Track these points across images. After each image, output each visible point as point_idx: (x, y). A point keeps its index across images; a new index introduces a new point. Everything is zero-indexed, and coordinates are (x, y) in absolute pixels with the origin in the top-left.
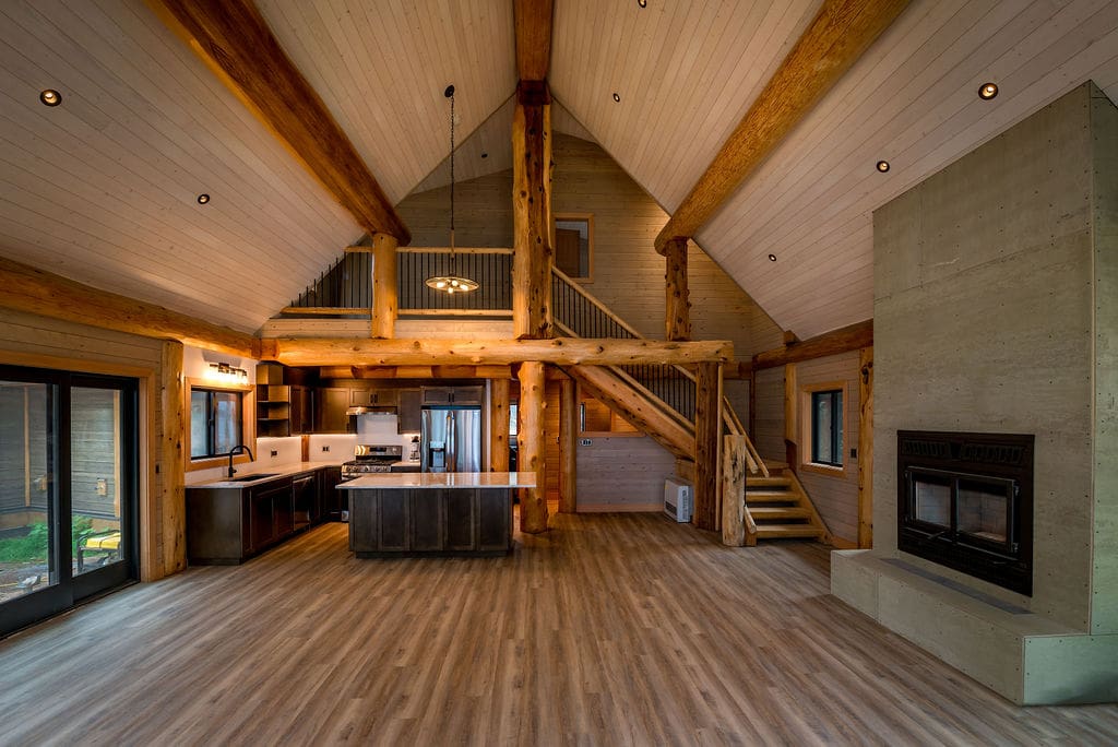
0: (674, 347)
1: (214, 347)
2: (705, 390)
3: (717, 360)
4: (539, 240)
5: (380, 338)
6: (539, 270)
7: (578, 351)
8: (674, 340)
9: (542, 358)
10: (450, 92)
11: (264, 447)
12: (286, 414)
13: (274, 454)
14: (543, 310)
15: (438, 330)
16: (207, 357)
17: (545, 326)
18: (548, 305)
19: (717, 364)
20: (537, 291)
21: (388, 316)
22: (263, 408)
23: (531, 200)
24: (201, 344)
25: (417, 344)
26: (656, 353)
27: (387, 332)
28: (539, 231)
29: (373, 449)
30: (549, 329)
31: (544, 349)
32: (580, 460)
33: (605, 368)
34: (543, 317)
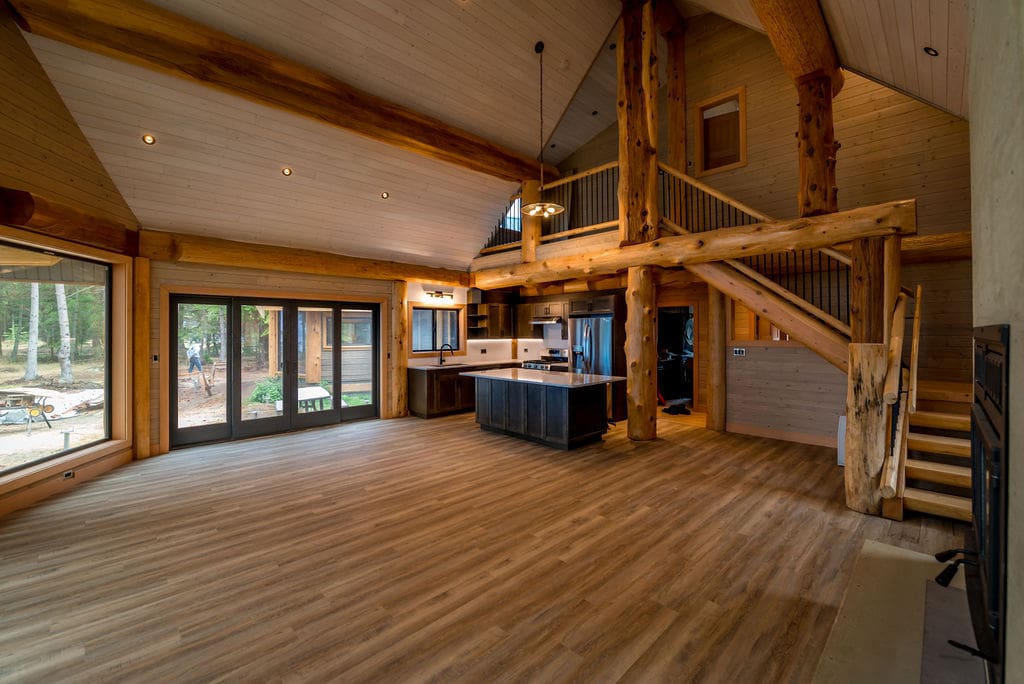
0: (804, 225)
1: (429, 282)
2: (860, 279)
3: (883, 232)
4: (639, 144)
5: (525, 263)
6: (639, 173)
7: (679, 249)
8: (806, 215)
9: (643, 262)
10: (539, 47)
11: (474, 347)
12: (484, 324)
13: (484, 351)
14: (644, 213)
15: (563, 249)
16: (425, 288)
17: (646, 229)
18: (648, 207)
19: (883, 238)
20: (637, 195)
21: (532, 244)
22: (473, 320)
23: (629, 107)
24: (420, 281)
25: (545, 265)
26: (779, 237)
27: (531, 257)
28: (639, 133)
29: (551, 352)
30: (651, 232)
31: (643, 253)
32: (732, 372)
33: (720, 264)
34: (643, 220)
